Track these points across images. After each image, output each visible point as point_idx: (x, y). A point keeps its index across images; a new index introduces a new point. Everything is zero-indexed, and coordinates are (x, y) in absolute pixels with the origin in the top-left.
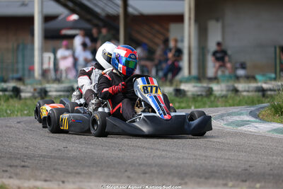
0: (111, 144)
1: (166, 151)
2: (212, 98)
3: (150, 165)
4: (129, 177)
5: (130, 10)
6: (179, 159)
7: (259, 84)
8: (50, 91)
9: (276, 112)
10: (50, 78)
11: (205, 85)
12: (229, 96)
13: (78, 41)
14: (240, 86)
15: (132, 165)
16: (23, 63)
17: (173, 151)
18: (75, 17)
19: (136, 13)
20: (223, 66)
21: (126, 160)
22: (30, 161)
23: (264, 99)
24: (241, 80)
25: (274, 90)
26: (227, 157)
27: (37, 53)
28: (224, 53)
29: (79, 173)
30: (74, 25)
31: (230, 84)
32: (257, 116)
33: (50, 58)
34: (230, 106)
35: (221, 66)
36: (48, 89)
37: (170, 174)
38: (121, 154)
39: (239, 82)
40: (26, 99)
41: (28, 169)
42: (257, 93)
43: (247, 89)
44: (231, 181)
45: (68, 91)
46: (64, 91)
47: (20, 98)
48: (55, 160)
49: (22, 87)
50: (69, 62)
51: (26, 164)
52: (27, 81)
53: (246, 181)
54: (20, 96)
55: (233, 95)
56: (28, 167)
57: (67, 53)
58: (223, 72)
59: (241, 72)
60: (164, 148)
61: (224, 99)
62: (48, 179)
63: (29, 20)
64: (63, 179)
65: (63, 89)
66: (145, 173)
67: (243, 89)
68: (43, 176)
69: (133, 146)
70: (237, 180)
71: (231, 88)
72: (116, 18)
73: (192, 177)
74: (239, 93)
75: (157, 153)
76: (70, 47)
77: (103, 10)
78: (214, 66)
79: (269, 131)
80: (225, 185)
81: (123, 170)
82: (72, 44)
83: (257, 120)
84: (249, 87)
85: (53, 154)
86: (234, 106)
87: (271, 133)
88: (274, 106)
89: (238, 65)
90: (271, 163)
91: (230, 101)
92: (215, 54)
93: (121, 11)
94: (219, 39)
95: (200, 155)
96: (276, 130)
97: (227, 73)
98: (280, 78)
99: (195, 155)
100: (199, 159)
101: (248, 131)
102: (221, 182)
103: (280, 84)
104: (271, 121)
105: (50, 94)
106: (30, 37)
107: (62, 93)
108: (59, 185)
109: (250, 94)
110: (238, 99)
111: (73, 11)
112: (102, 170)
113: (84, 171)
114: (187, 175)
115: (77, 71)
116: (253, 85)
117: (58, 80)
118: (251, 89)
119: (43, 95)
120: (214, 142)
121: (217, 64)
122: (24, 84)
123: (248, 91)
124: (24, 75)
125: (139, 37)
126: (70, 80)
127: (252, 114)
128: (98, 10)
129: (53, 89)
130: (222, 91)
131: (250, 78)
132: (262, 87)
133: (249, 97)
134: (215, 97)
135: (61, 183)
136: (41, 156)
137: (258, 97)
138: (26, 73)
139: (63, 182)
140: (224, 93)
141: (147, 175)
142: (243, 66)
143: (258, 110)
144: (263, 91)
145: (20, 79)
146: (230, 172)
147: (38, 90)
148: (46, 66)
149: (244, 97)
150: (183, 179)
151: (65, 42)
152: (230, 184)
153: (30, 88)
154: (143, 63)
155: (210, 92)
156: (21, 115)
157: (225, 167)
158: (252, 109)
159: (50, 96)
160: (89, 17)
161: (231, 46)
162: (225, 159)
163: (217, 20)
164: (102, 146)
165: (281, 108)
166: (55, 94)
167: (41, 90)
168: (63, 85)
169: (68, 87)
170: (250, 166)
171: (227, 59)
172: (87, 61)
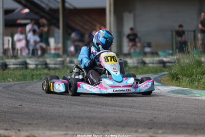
1: (94, 107)
2: (127, 69)
3: (82, 118)
4: (67, 127)
5: (67, 5)
6: (103, 113)
7: (161, 58)
8: (9, 65)
9: (173, 78)
10: (9, 54)
12: (139, 67)
14: (147, 60)
15: (69, 117)
18: (27, 11)
19: (71, 7)
20: (135, 45)
21: (65, 114)
23: (164, 69)
24: (148, 55)
25: (172, 63)
28: (135, 35)
29: (30, 124)
30: (26, 17)
31: (140, 58)
32: (159, 82)
33: (9, 40)
35: (133, 45)
36: (8, 63)
37: (96, 123)
38: (61, 110)
39: (146, 57)
42: (159, 65)
43: (152, 61)
44: (141, 128)
45: (22, 64)
46: (19, 65)
48: (13, 115)
50: (23, 44)
53: (151, 128)
55: (142, 66)
57: (22, 37)
58: (135, 49)
59: (147, 50)
60: (92, 105)
61: (135, 69)
62: (8, 128)
64: (19, 128)
65: (19, 63)
66: (78, 123)
67: (149, 62)
68: (5, 127)
69: (70, 104)
70: (145, 128)
71: (141, 61)
72: (57, 11)
73: (112, 126)
74: (146, 65)
75: (87, 109)
77: (47, 5)
78: (128, 46)
79: (168, 92)
80: (136, 132)
81: (62, 122)
83: (160, 84)
85: (12, 111)
87: (169, 94)
88: (171, 74)
89: (145, 45)
90: (170, 115)
91: (140, 71)
92: (128, 36)
93: (60, 6)
94: (131, 25)
95: (118, 110)
96: (173, 92)
98: (175, 53)
99: (114, 110)
100: (117, 113)
102: (134, 129)
103: (175, 58)
104: (169, 85)
105: (9, 66)
107: (18, 66)
108: (16, 132)
109: (154, 65)
110: (146, 69)
111: (25, 7)
112: (47, 121)
113: (34, 122)
114: (108, 124)
115: (29, 50)
116: (157, 59)
117: (15, 57)
118: (155, 62)
119: (4, 67)
120: (128, 100)
121: (131, 44)
123: (153, 63)
126: (24, 56)
127: (155, 79)
128: (43, 5)
129: (11, 63)
130: (134, 63)
131: (154, 54)
132: (163, 60)
133: (153, 68)
134: (129, 67)
135: (17, 131)
136: (3, 112)
137: (160, 67)
139: (19, 130)
140: (136, 65)
141: (80, 125)
142: (149, 45)
143: (160, 76)
144: (163, 63)
146: (140, 122)
148: (6, 46)
149: (150, 68)
150: (106, 127)
151: (19, 29)
152: (140, 130)
154: (77, 43)
155: (125, 64)
157: (136, 118)
158: (156, 76)
159: (9, 68)
160: (37, 10)
161: (140, 30)
162: (136, 112)
163: (130, 12)
164: (47, 104)
165: (177, 75)
166: (12, 66)
167: (3, 63)
168: (18, 60)
169: (23, 62)
170: (154, 118)
171: (137, 40)
172: (36, 43)
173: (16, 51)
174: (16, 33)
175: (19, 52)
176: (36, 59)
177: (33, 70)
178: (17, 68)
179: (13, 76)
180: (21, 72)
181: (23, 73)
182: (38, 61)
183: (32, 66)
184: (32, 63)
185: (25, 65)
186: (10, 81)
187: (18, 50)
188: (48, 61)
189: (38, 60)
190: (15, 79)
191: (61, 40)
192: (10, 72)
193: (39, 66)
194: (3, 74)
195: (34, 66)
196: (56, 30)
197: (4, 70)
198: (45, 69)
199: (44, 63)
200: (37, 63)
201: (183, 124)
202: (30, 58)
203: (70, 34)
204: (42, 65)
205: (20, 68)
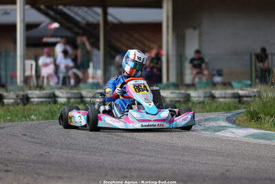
0: (92, 149)
1: (145, 155)
2: (190, 105)
3: (130, 170)
5: (110, 18)
6: (157, 163)
7: (236, 91)
8: (32, 98)
9: (252, 118)
10: (32, 84)
11: (183, 92)
12: (206, 102)
13: (59, 49)
14: (217, 93)
15: (112, 169)
16: (6, 70)
17: (152, 156)
18: (56, 25)
19: (115, 21)
20: (200, 73)
21: (106, 165)
22: (14, 166)
23: (240, 105)
24: (218, 87)
25: (251, 97)
26: (204, 162)
27: (19, 60)
28: (202, 60)
29: (60, 178)
30: (55, 33)
31: (208, 90)
32: (233, 122)
33: (32, 65)
34: (207, 112)
35: (198, 73)
36: (30, 96)
38: (101, 159)
39: (216, 89)
40: (8, 105)
41: (11, 173)
42: (233, 100)
43: (223, 95)
45: (49, 97)
46: (45, 98)
47: (3, 104)
48: (38, 165)
49: (5, 94)
50: (50, 69)
51: (9, 168)
52: (10, 88)
54: (3, 102)
55: (210, 101)
56: (10, 171)
57: (49, 60)
58: (200, 78)
59: (218, 79)
60: (143, 153)
61: (201, 105)
63: (12, 28)
65: (45, 95)
67: (220, 96)
69: (113, 151)
71: (208, 95)
72: (96, 26)
74: (216, 100)
75: (137, 158)
76: (51, 54)
77: (83, 18)
78: (192, 74)
79: (246, 137)
81: (103, 175)
82: (54, 51)
83: (234, 126)
84: (225, 94)
85: (35, 159)
86: (211, 111)
87: (247, 138)
88: (250, 112)
89: (215, 72)
90: (248, 168)
91: (208, 107)
92: (192, 61)
93: (101, 19)
94: (196, 47)
95: (179, 160)
96: (252, 136)
97: (204, 79)
98: (255, 85)
99: (173, 160)
100: (177, 164)
101: (225, 137)
103: (256, 90)
104: (247, 127)
105: (32, 100)
106: (12, 45)
107: (43, 100)
109: (227, 100)
110: (215, 105)
111: (54, 20)
112: (83, 174)
113: (66, 175)
115: (58, 78)
116: (230, 91)
117: (40, 87)
118: (227, 96)
119: (25, 101)
121: (195, 71)
122: (7, 91)
123: (225, 98)
124: (7, 82)
125: (118, 45)
127: (228, 119)
128: (79, 19)
129: (35, 96)
130: (199, 97)
131: (226, 85)
132: (238, 93)
133: (225, 103)
134: (193, 103)
136: (24, 161)
137: (235, 103)
138: (9, 80)
140: (201, 99)
142: (220, 73)
143: (234, 115)
144: (239, 97)
145: (3, 86)
147: (21, 97)
148: (28, 73)
149: (221, 103)
151: (46, 50)
153: (12, 95)
155: (187, 98)
156: (4, 121)
157: (202, 171)
158: (229, 115)
159: (32, 102)
160: (70, 25)
161: (208, 53)
162: (203, 164)
163: (195, 28)
164: (83, 151)
165: (257, 114)
166: (36, 100)
167: (23, 96)
168: (45, 92)
169: (50, 93)
170: (227, 171)
171: (204, 66)
172: (68, 68)
173: (41, 79)
174: (41, 55)
175: (45, 81)
176: (67, 90)
177: (64, 104)
178: (42, 102)
179: (38, 112)
180: (48, 108)
181: (50, 109)
182: (70, 93)
183: (62, 100)
184: (62, 95)
185: (53, 98)
186: (33, 120)
187: (43, 77)
188: (84, 93)
189: (70, 91)
190: (41, 117)
191: (101, 65)
192: (33, 107)
193: (72, 100)
194: (24, 110)
195: (65, 100)
196: (95, 51)
197: (25, 104)
198: (80, 103)
199: (79, 95)
200: (69, 95)
201: (265, 180)
202: (60, 88)
203: (114, 58)
204: (76, 98)
205: (46, 102)
